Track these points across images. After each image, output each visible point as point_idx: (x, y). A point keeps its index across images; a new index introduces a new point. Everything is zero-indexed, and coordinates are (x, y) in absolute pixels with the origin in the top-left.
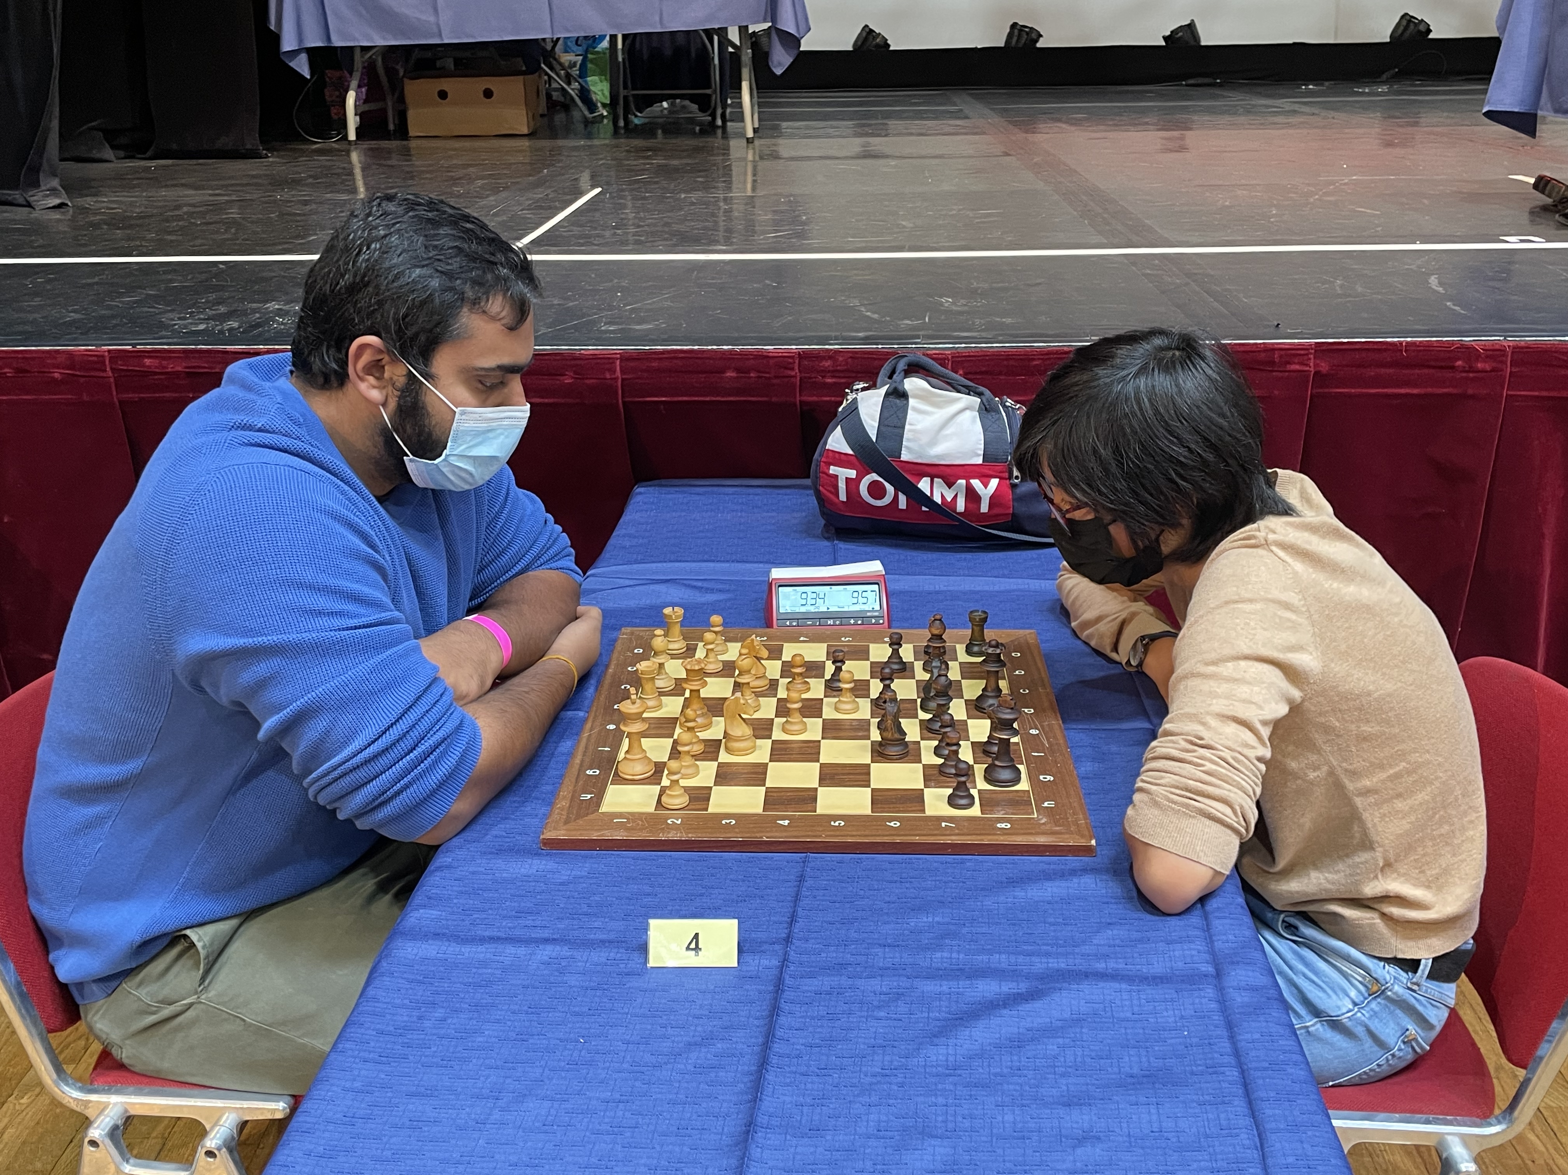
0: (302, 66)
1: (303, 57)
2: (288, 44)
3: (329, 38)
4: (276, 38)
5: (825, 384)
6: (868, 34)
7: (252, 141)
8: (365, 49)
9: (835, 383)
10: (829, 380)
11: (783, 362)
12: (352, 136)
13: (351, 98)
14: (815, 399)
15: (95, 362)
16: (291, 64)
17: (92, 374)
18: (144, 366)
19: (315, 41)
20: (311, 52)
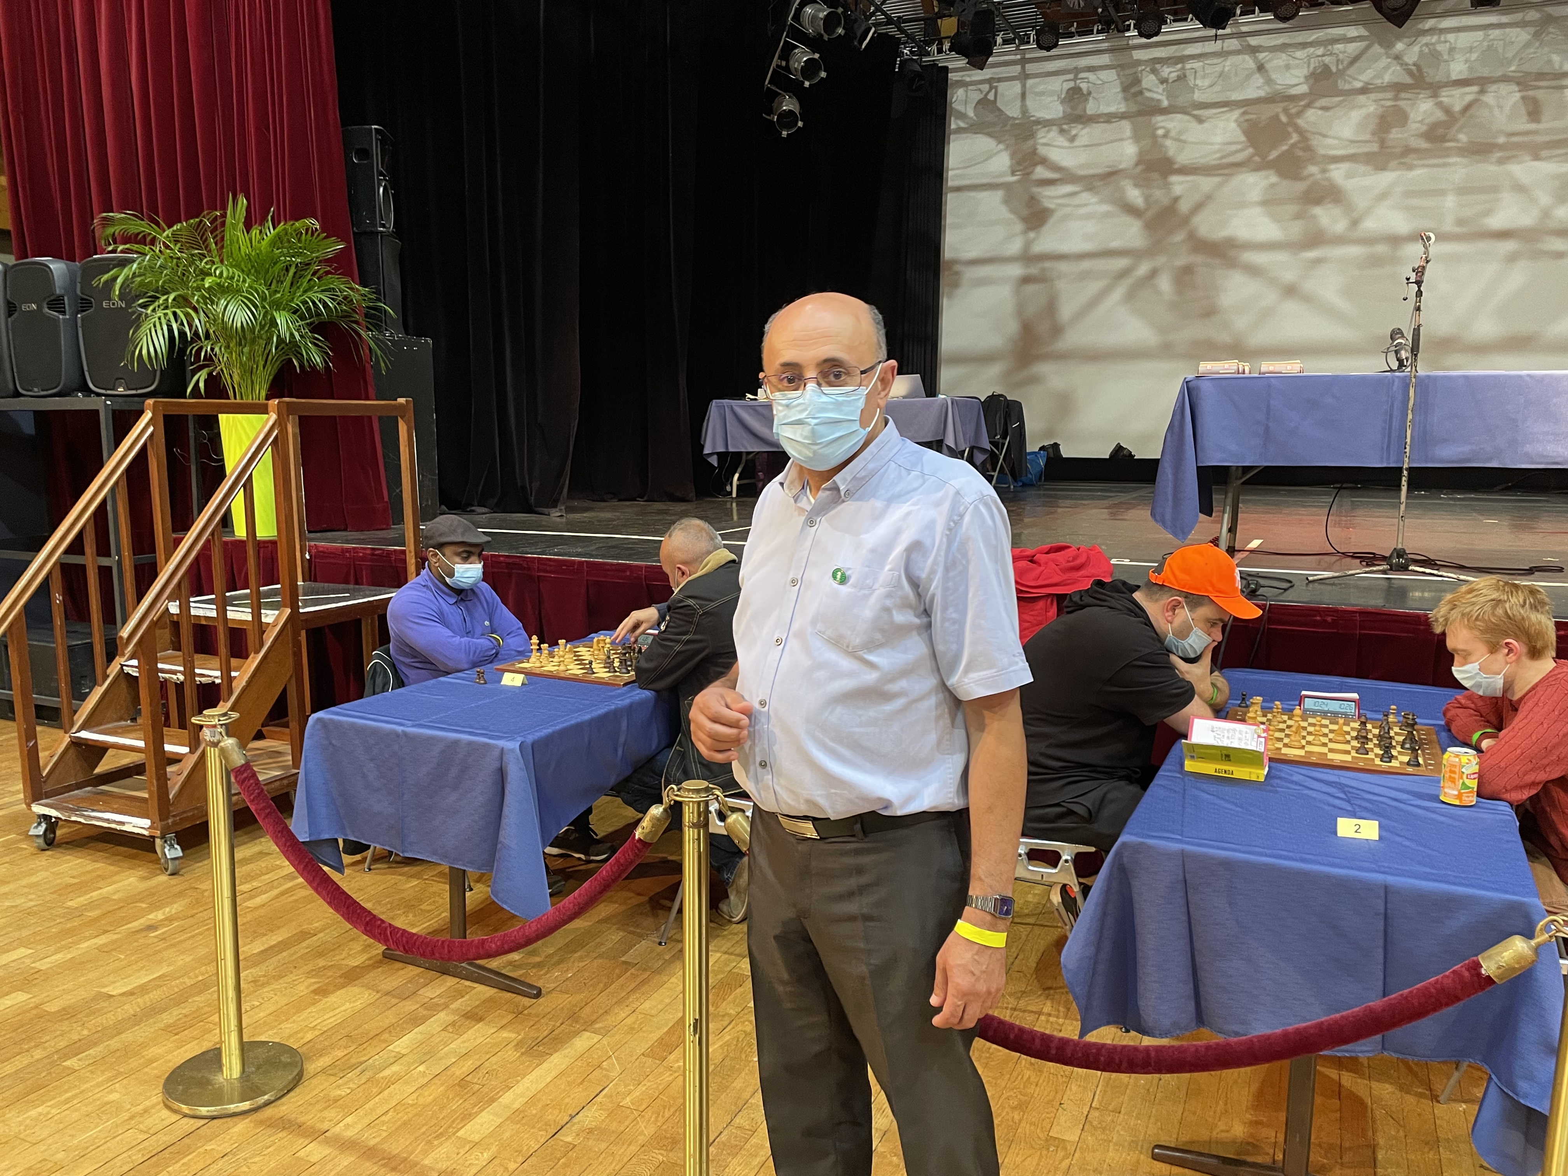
0: (714, 461)
1: (715, 457)
2: (707, 451)
3: (727, 446)
4: (702, 447)
6: (1119, 448)
7: (692, 495)
8: (748, 453)
12: (734, 495)
13: (736, 476)
16: (709, 460)
19: (721, 449)
20: (718, 454)
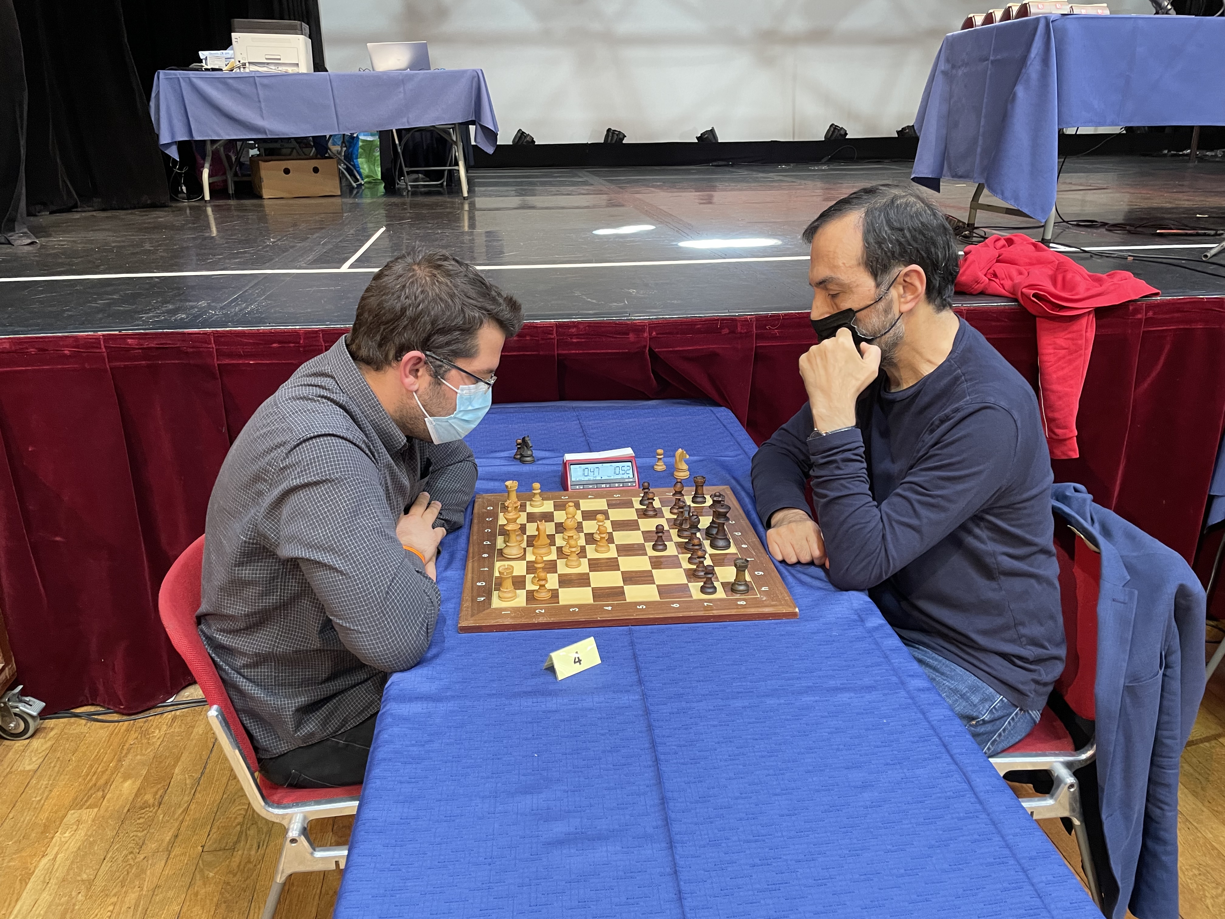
0: (174, 153)
1: (175, 147)
2: (165, 139)
3: (191, 135)
4: (156, 135)
5: (573, 342)
6: (521, 135)
8: (213, 142)
9: (578, 342)
10: (575, 340)
11: (546, 330)
12: (207, 197)
13: (206, 173)
14: (567, 352)
15: (94, 343)
16: (166, 152)
17: (92, 350)
18: (128, 344)
19: (182, 137)
20: (179, 144)
